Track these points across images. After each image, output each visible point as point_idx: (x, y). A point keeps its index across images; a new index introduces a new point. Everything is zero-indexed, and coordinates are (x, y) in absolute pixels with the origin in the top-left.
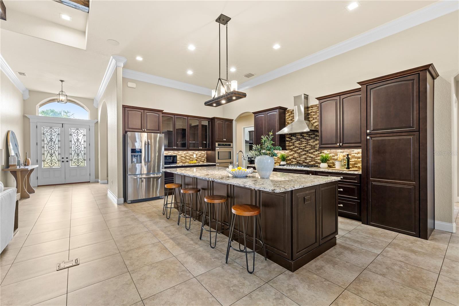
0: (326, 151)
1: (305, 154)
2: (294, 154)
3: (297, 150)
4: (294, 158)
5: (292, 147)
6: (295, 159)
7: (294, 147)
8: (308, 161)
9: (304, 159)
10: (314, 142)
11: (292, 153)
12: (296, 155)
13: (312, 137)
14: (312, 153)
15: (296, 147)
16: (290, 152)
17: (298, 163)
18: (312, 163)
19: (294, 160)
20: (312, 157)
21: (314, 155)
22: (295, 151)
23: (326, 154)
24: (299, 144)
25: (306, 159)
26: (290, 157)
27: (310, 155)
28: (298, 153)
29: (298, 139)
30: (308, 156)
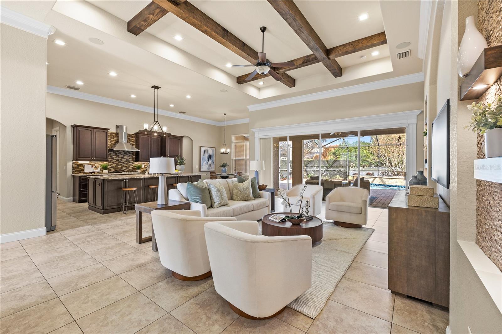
0: (135, 163)
1: (121, 165)
2: (112, 164)
3: (115, 162)
4: (112, 168)
5: (111, 159)
6: (114, 168)
7: (112, 159)
8: (123, 169)
9: (120, 168)
10: (128, 157)
11: (110, 164)
12: (114, 165)
13: (126, 154)
14: (126, 164)
15: (114, 159)
16: (108, 163)
17: (115, 171)
18: (127, 170)
19: (112, 169)
20: (126, 167)
21: (128, 165)
22: (113, 162)
23: (135, 164)
24: (117, 157)
25: (122, 168)
26: (109, 167)
27: (125, 165)
28: (115, 164)
29: (116, 154)
30: (124, 166)
